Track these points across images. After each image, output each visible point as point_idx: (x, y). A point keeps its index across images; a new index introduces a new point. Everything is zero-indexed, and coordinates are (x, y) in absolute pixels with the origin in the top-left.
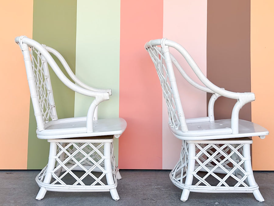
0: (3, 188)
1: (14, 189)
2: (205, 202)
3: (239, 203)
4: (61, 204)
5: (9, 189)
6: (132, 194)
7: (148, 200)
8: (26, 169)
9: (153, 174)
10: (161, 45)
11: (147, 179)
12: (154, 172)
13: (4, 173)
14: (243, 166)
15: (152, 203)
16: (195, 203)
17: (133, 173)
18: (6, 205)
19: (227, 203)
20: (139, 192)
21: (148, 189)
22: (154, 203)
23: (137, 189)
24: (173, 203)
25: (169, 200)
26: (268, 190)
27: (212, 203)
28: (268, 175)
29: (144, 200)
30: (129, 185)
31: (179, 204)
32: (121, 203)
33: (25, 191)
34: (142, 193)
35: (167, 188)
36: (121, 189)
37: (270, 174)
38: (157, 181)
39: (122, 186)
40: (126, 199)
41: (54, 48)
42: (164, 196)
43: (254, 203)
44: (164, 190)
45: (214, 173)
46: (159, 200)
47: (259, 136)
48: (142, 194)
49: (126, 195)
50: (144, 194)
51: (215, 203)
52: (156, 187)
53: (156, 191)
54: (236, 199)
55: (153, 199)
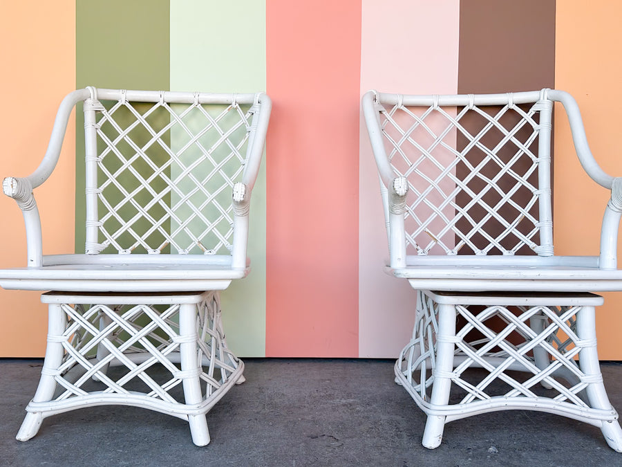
2: (463, 447)
7: (324, 441)
9: (339, 368)
12: (342, 364)
13: (26, 365)
15: (331, 450)
20: (303, 414)
21: (325, 406)
22: (337, 449)
23: (299, 408)
24: (383, 450)
25: (375, 440)
27: (481, 450)
29: (313, 438)
30: (283, 394)
32: (256, 447)
35: (368, 405)
36: (264, 408)
38: (346, 385)
39: (267, 399)
42: (362, 427)
44: (362, 409)
46: (350, 440)
48: (309, 421)
49: (271, 424)
50: (315, 422)
51: (487, 449)
52: (343, 401)
53: (344, 412)
54: (535, 436)
55: (335, 435)
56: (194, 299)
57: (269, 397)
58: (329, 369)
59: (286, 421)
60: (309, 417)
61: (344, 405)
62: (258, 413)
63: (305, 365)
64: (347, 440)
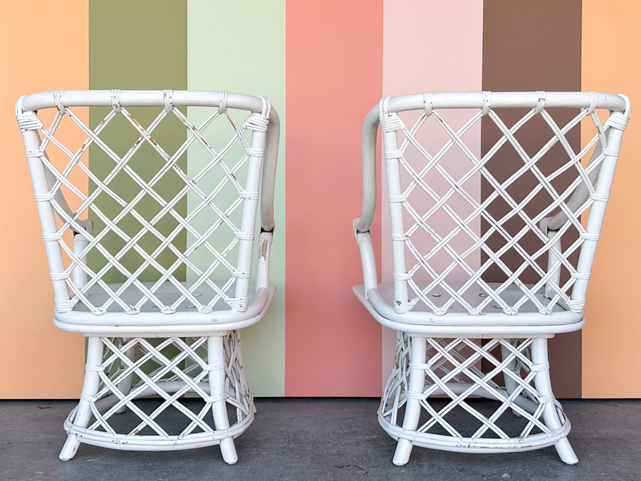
0: (26, 442)
1: (49, 443)
2: (479, 474)
5: (37, 443)
6: (312, 455)
7: (349, 470)
9: (363, 407)
11: (348, 418)
12: (364, 404)
13: (34, 407)
15: (356, 477)
16: (457, 476)
19: (529, 474)
20: (328, 448)
21: (349, 441)
22: (362, 476)
23: (324, 443)
26: (622, 443)
27: (495, 476)
28: (617, 408)
29: (339, 468)
30: (307, 432)
32: (287, 475)
36: (289, 443)
37: (620, 405)
38: (369, 423)
39: (291, 436)
40: (298, 467)
43: (591, 474)
44: (385, 444)
46: (374, 469)
48: (334, 455)
49: (298, 457)
50: (339, 455)
51: (501, 475)
52: (367, 437)
53: (367, 446)
54: (548, 465)
55: (360, 466)
57: (293, 433)
58: (351, 408)
60: (335, 451)
61: (367, 441)
62: (284, 448)
63: (327, 404)
64: (371, 469)
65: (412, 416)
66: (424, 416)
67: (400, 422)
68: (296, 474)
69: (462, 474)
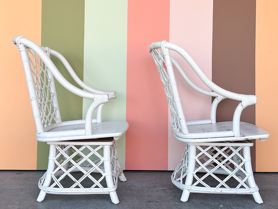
0: (11, 189)
1: (21, 190)
2: (210, 205)
3: (244, 206)
4: (65, 206)
5: (16, 190)
7: (153, 203)
8: (36, 169)
9: (159, 175)
10: (161, 48)
11: (153, 180)
12: (160, 173)
14: (243, 167)
15: (156, 206)
16: (200, 206)
17: (139, 174)
18: (10, 206)
19: (232, 205)
20: (144, 193)
21: (153, 190)
22: (159, 206)
23: (142, 191)
24: (177, 206)
25: (174, 203)
26: (273, 192)
27: (217, 206)
29: (148, 202)
30: (135, 186)
31: (184, 207)
32: (126, 205)
33: (32, 191)
34: (147, 195)
35: (172, 190)
36: (127, 191)
37: (272, 175)
38: (162, 182)
40: (131, 201)
41: (58, 52)
42: (169, 198)
44: (169, 191)
45: (213, 174)
46: (164, 202)
47: (260, 139)
49: (131, 197)
50: (149, 196)
51: (219, 206)
52: (161, 188)
53: (161, 192)
54: (240, 201)
55: (158, 201)
56: (110, 143)
57: (128, 186)
58: (154, 175)
59: (137, 196)
61: (161, 190)
62: (125, 193)
64: (163, 203)
65: (189, 180)
66: (194, 180)
67: (184, 183)
68: (130, 205)
69: (202, 205)
